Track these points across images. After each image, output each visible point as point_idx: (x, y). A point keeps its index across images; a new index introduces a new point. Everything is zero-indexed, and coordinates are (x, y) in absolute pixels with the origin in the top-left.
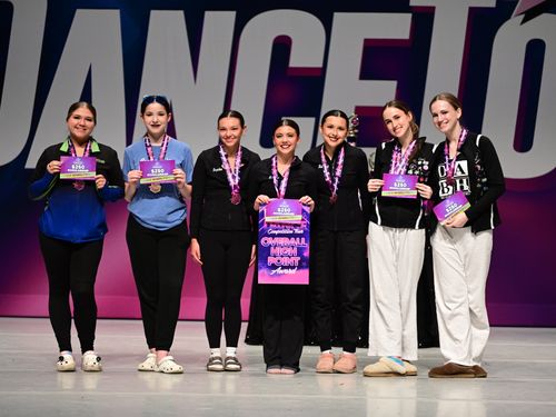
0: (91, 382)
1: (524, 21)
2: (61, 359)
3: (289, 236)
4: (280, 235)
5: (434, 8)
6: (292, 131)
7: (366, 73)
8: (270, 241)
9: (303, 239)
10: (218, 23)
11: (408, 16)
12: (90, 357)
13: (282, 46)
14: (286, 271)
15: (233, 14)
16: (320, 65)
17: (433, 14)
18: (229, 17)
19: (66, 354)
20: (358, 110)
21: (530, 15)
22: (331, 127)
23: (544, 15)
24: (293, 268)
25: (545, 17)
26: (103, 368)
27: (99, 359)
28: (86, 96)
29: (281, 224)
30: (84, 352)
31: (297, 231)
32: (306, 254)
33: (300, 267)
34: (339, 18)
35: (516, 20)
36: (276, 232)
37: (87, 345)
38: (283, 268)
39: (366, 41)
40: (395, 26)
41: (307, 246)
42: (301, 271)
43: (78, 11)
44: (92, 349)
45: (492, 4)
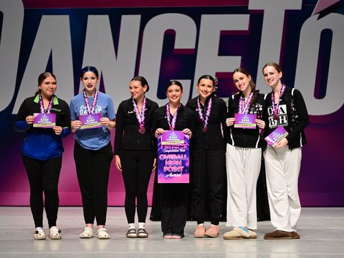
0: (55, 246)
1: (319, 18)
2: (37, 232)
3: (177, 153)
4: (171, 153)
6: (178, 88)
7: (222, 52)
8: (165, 157)
9: (185, 155)
10: (130, 23)
11: (248, 16)
12: (54, 230)
13: (170, 36)
14: (175, 175)
15: (138, 17)
16: (194, 47)
17: (263, 14)
18: (137, 18)
19: (39, 229)
20: (217, 74)
21: (323, 14)
22: (203, 85)
23: (332, 14)
24: (179, 173)
25: (332, 16)
26: (63, 237)
27: (60, 232)
28: (49, 68)
29: (171, 146)
30: (50, 227)
31: (181, 150)
32: (187, 164)
33: (184, 172)
34: (204, 17)
35: (314, 17)
36: (169, 151)
37: (52, 223)
38: (173, 173)
39: (222, 32)
40: (240, 23)
41: (188, 159)
42: (184, 175)
43: (44, 17)
44: (55, 225)
45: (300, 8)
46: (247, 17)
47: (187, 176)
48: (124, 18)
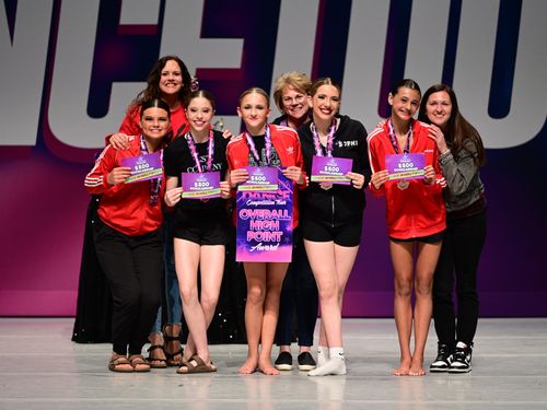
8: (249, 213)
47: (289, 249)
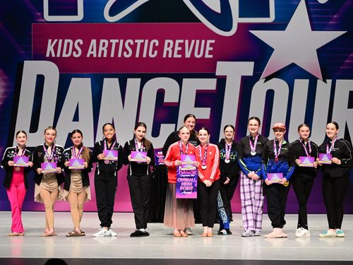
1: (265, 82)
3: (189, 178)
4: (185, 177)
5: (226, 76)
7: (198, 104)
8: (181, 180)
9: (195, 179)
10: (133, 84)
13: (161, 93)
14: (187, 193)
15: (139, 80)
16: (177, 101)
17: (226, 79)
21: (267, 79)
23: (274, 79)
25: (274, 80)
32: (196, 185)
33: (193, 191)
34: (185, 80)
35: (261, 81)
39: (197, 91)
40: (210, 84)
41: (196, 181)
42: (193, 193)
43: (73, 79)
45: (252, 74)
46: (215, 80)
47: (196, 193)
48: (129, 80)
